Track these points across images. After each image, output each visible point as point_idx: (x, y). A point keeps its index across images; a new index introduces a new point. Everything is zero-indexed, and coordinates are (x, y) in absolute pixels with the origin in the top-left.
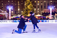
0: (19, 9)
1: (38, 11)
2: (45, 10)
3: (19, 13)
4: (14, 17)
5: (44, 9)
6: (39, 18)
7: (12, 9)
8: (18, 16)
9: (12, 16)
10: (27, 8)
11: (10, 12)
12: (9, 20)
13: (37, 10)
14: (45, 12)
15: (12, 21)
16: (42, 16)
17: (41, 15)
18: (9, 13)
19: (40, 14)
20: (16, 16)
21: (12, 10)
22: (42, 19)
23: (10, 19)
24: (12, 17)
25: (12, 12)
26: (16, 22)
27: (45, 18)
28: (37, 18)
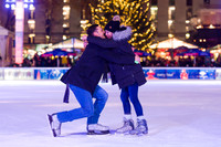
0: (66, 10)
1: (170, 22)
2: (207, 17)
3: (65, 32)
4: (41, 50)
5: (203, 11)
6: (176, 58)
7: (32, 8)
8: (60, 46)
9: (29, 44)
10: (112, 6)
11: (19, 27)
12: (13, 65)
13: (162, 15)
14: (206, 26)
15: (29, 74)
16: (190, 46)
17: (187, 41)
18: (13, 30)
19: (179, 35)
20: (51, 47)
21: (28, 15)
22: (191, 65)
23: (19, 60)
24: (31, 53)
25: (32, 23)
26: (50, 76)
27: (207, 60)
28: (162, 55)
